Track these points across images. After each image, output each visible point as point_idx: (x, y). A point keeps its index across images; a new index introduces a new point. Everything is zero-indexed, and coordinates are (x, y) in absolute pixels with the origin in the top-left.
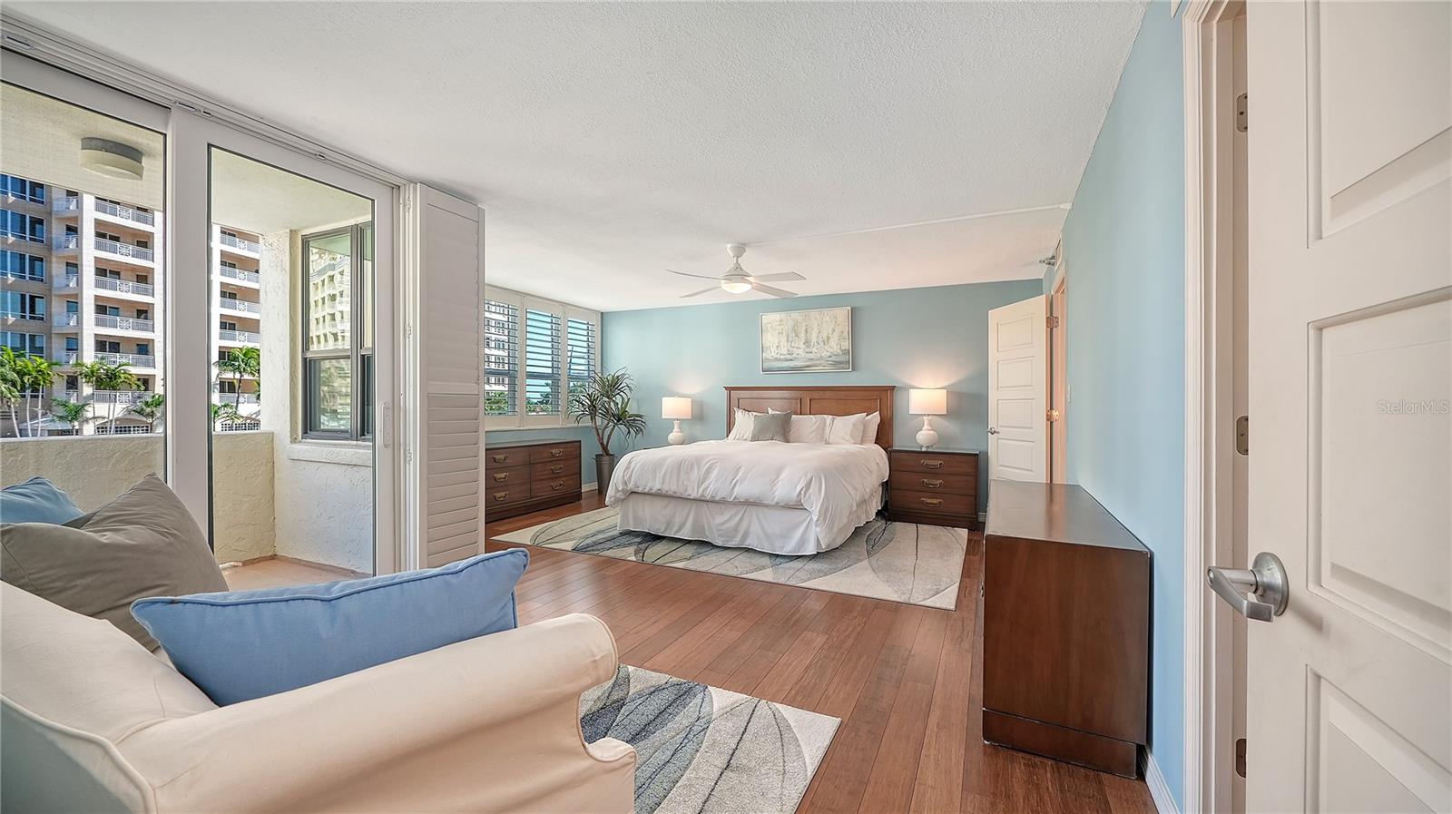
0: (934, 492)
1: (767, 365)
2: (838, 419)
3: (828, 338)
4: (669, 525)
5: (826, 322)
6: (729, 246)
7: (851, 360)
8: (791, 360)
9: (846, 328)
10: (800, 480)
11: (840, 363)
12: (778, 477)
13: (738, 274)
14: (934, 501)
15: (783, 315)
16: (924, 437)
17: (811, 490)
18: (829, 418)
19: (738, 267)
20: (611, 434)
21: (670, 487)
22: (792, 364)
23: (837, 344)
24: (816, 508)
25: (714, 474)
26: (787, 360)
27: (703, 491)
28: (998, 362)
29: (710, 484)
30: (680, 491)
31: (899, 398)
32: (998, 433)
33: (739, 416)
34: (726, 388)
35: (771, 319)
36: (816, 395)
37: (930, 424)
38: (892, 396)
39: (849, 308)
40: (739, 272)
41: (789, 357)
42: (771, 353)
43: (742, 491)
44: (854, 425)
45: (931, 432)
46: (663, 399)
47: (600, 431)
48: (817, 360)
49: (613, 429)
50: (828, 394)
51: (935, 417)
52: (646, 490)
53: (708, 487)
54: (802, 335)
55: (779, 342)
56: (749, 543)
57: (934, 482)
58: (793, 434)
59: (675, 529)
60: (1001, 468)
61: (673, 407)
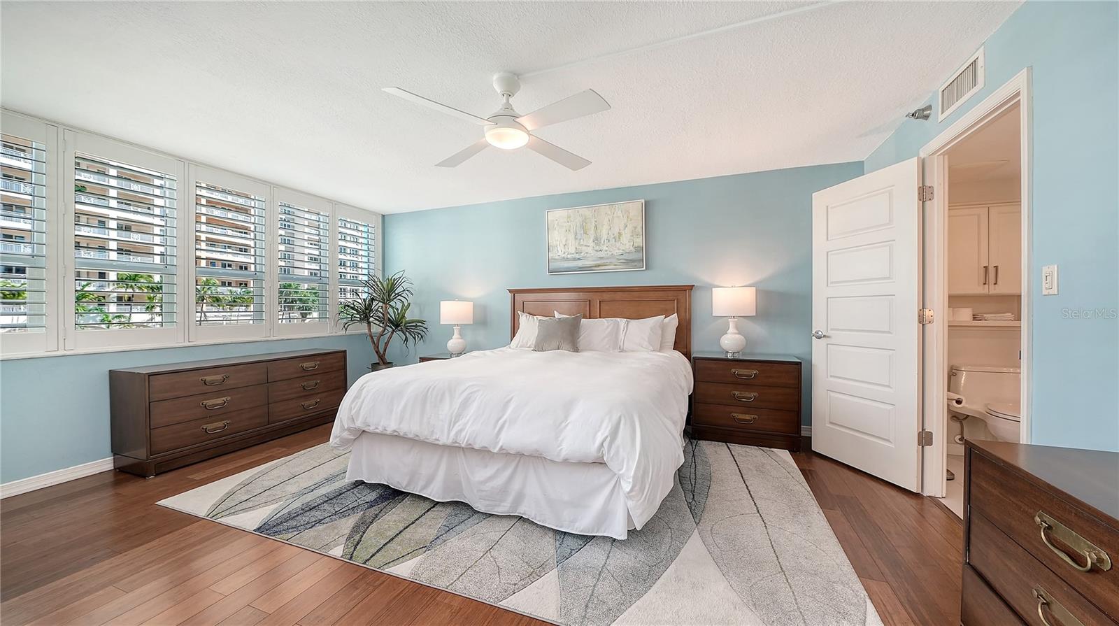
0: (747, 407)
1: (554, 265)
2: (634, 323)
3: (620, 234)
4: (413, 476)
5: (618, 217)
6: (495, 77)
7: (645, 257)
8: (579, 259)
9: (639, 224)
10: (602, 422)
11: (633, 261)
12: (566, 418)
13: (508, 117)
14: (747, 417)
15: (571, 211)
16: (730, 342)
17: (619, 441)
18: (622, 322)
19: (508, 107)
20: (388, 341)
21: (410, 427)
22: (580, 264)
23: (629, 241)
24: (628, 470)
25: (473, 408)
26: (575, 259)
27: (457, 433)
28: (828, 253)
29: (466, 424)
30: (424, 433)
31: (698, 299)
32: (828, 337)
33: (524, 319)
34: (510, 291)
35: (557, 216)
36: (606, 296)
37: (737, 328)
38: (690, 296)
39: (643, 201)
40: (509, 112)
41: (577, 256)
42: (558, 252)
43: (515, 437)
44: (651, 329)
45: (737, 336)
46: (441, 302)
47: (375, 339)
48: (608, 258)
49: (391, 337)
50: (619, 296)
51: (741, 318)
52: (378, 431)
53: (461, 431)
54: (592, 232)
55: (566, 240)
56: (525, 510)
57: (747, 394)
58: (582, 341)
59: (421, 483)
60: (832, 379)
61: (451, 312)
